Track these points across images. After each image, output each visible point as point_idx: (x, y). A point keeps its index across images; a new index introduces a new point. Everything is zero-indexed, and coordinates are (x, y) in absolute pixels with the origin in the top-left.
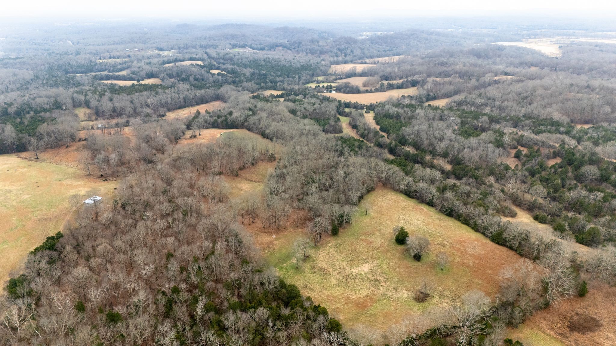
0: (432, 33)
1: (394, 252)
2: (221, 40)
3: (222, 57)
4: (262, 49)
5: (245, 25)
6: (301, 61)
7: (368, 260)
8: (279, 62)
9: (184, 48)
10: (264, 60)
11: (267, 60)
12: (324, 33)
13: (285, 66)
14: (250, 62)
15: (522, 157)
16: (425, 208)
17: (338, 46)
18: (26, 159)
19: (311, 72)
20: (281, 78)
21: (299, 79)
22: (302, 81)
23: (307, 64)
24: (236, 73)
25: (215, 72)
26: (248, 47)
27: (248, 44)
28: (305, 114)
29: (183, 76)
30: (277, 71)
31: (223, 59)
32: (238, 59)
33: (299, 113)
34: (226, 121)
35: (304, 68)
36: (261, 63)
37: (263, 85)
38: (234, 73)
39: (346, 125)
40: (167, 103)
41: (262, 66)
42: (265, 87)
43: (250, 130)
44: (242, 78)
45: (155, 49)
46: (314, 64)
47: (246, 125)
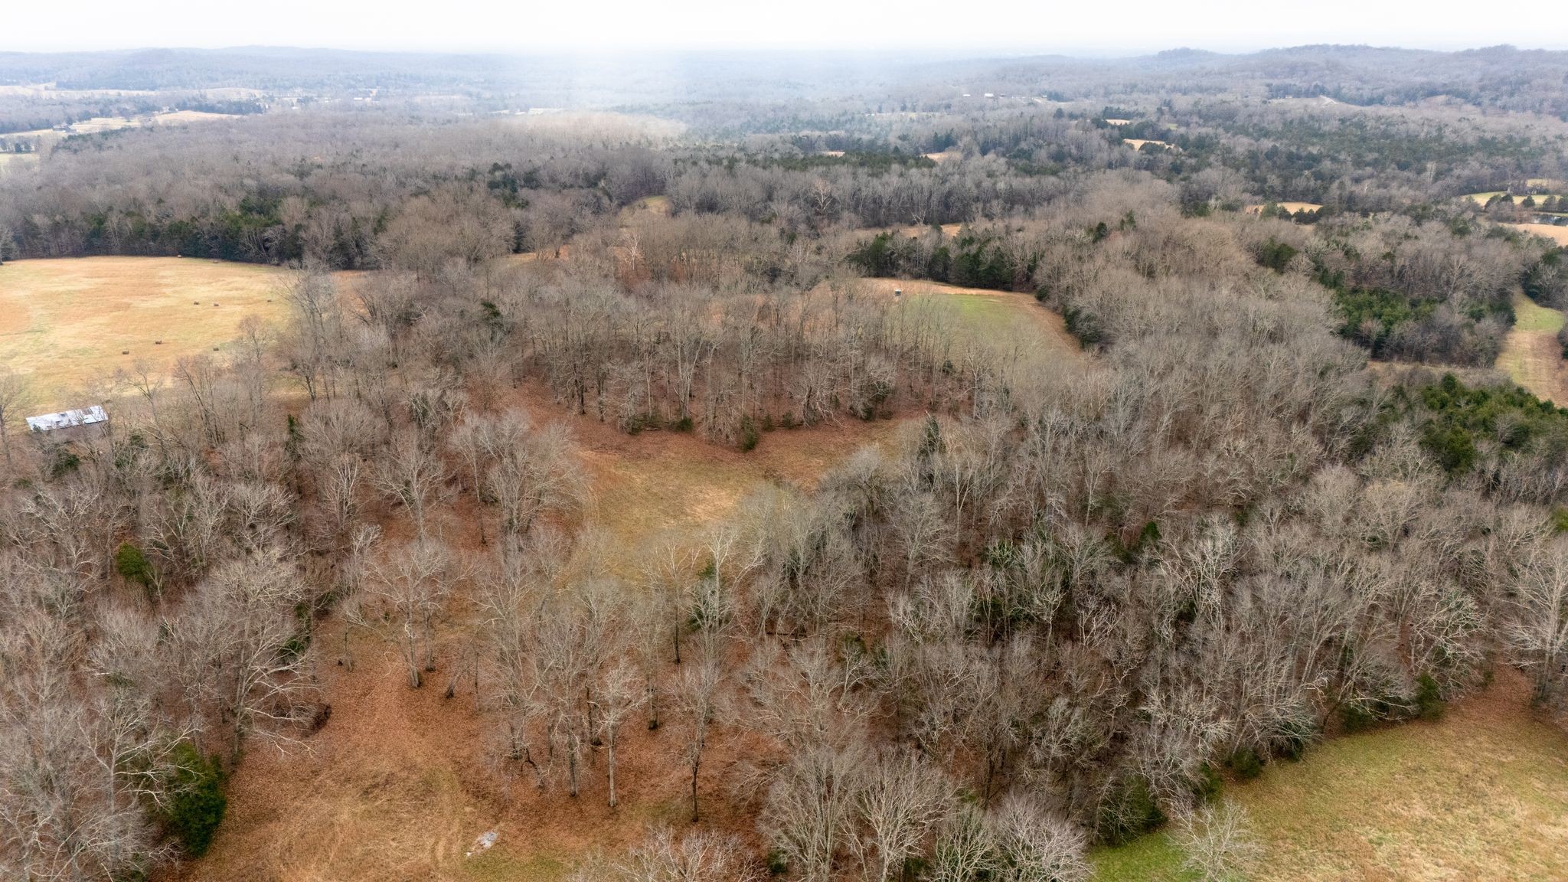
13: (1412, 138)
19: (1508, 159)
20: (1369, 170)
21: (1438, 176)
22: (1449, 181)
23: (1511, 138)
24: (1210, 146)
25: (1138, 144)
26: (1328, 94)
27: (1329, 87)
28: (1332, 271)
29: (1023, 145)
30: (1370, 150)
31: (1200, 117)
32: (1250, 116)
33: (1303, 261)
34: (975, 259)
35: (1489, 146)
36: (1326, 128)
37: (1274, 180)
38: (1201, 147)
39: (1541, 339)
40: (877, 201)
41: (1323, 136)
42: (1279, 189)
43: (1042, 297)
44: (1212, 159)
45: (1040, 95)
46: (1545, 138)
47: (1039, 276)
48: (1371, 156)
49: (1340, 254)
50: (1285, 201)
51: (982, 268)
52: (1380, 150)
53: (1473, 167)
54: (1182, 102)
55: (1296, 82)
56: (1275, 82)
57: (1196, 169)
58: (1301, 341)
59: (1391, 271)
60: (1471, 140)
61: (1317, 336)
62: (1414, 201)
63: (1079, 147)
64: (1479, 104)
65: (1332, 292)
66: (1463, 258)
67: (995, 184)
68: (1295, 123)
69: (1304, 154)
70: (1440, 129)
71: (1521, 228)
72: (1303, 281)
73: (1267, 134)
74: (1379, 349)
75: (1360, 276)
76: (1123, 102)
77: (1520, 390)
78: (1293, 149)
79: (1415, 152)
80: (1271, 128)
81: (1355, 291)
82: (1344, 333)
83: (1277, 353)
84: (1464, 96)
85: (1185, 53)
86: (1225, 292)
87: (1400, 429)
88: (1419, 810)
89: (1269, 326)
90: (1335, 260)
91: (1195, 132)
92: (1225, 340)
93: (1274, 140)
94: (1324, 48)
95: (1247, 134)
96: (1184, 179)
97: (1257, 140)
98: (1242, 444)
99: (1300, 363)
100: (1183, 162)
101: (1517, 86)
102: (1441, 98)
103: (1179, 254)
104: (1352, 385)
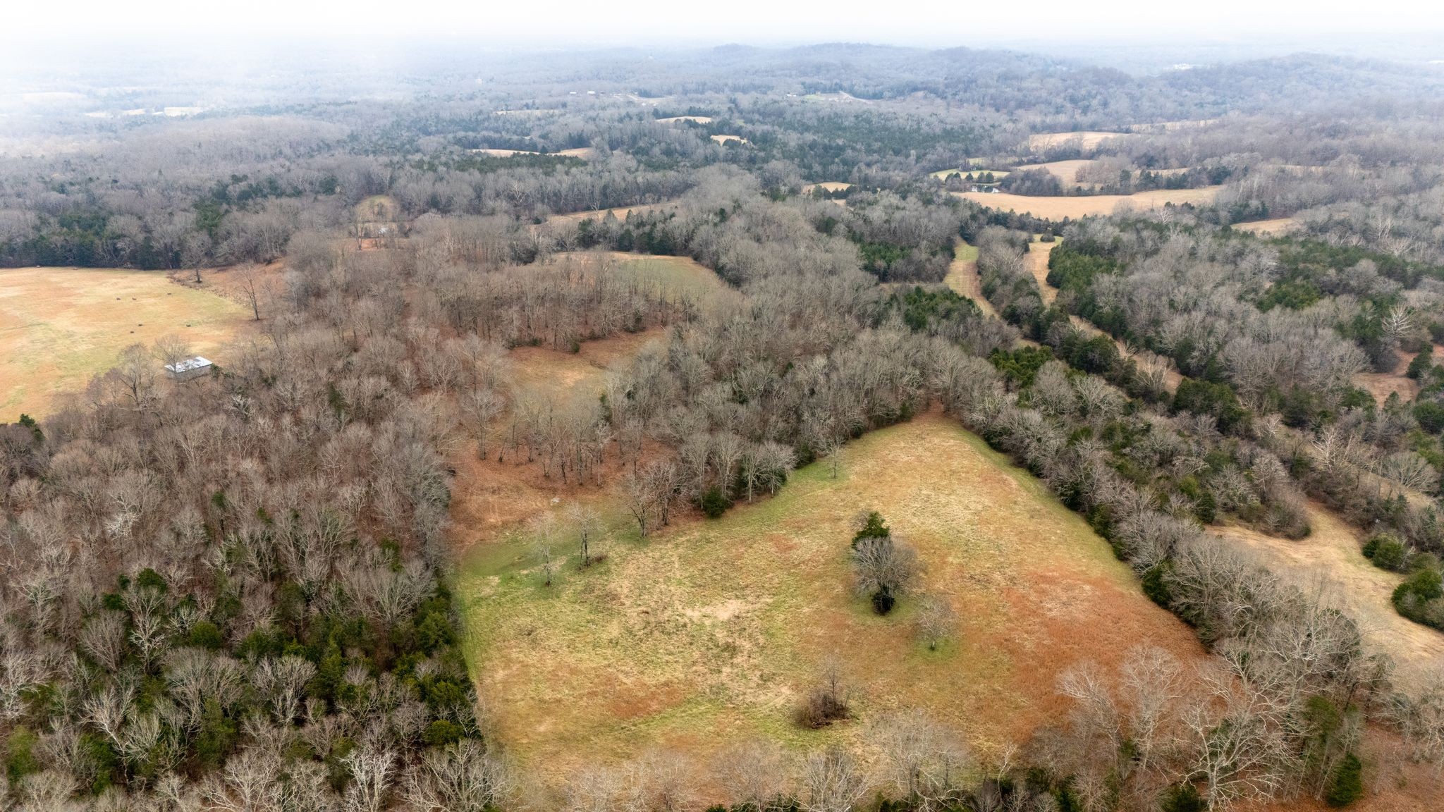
0: (1362, 65)
1: (833, 582)
2: (791, 76)
3: (762, 110)
4: (877, 96)
5: (868, 46)
6: (948, 120)
7: (748, 592)
8: (887, 120)
9: (696, 91)
10: (857, 117)
11: (865, 116)
12: (1060, 63)
13: (901, 130)
14: (821, 120)
15: (1425, 375)
16: (1015, 480)
17: (1070, 91)
18: (179, 281)
19: (960, 145)
20: (876, 156)
21: (918, 159)
22: (924, 163)
23: (963, 128)
24: (771, 141)
25: (722, 139)
26: (845, 90)
27: (846, 84)
28: (858, 232)
29: (641, 144)
30: (876, 140)
31: (760, 114)
32: (794, 114)
33: (841, 227)
34: (650, 235)
35: (949, 135)
36: (846, 123)
37: (817, 168)
38: (765, 141)
39: (968, 265)
40: (557, 194)
41: (845, 129)
42: (821, 173)
43: (697, 258)
44: (775, 152)
45: (632, 92)
46: (983, 127)
47: (693, 245)
48: (877, 145)
49: (861, 222)
50: (825, 181)
51: (655, 242)
52: (881, 140)
53: (941, 150)
54: (745, 101)
55: (821, 80)
56: (808, 80)
57: (765, 161)
58: (845, 274)
59: (889, 230)
60: (938, 131)
61: (853, 270)
62: (903, 179)
63: (681, 144)
64: (946, 98)
65: (858, 246)
66: (926, 220)
67: (635, 178)
68: (826, 119)
69: (834, 145)
70: (919, 123)
71: (962, 195)
72: (843, 240)
73: (807, 129)
74: (884, 277)
75: (872, 234)
76: (698, 101)
77: (952, 292)
78: (826, 141)
79: (904, 141)
80: (810, 123)
81: (871, 244)
82: (866, 268)
83: (834, 281)
84: (934, 91)
85: (734, 49)
86: (802, 249)
87: (893, 312)
88: (903, 444)
89: (829, 267)
90: (859, 225)
91: (760, 129)
92: (809, 276)
93: (814, 134)
94: (838, 46)
95: (795, 129)
96: (759, 169)
97: (802, 134)
98: (824, 325)
99: (846, 285)
100: (756, 155)
101: (969, 84)
102: (921, 94)
103: (774, 227)
104: (872, 294)
